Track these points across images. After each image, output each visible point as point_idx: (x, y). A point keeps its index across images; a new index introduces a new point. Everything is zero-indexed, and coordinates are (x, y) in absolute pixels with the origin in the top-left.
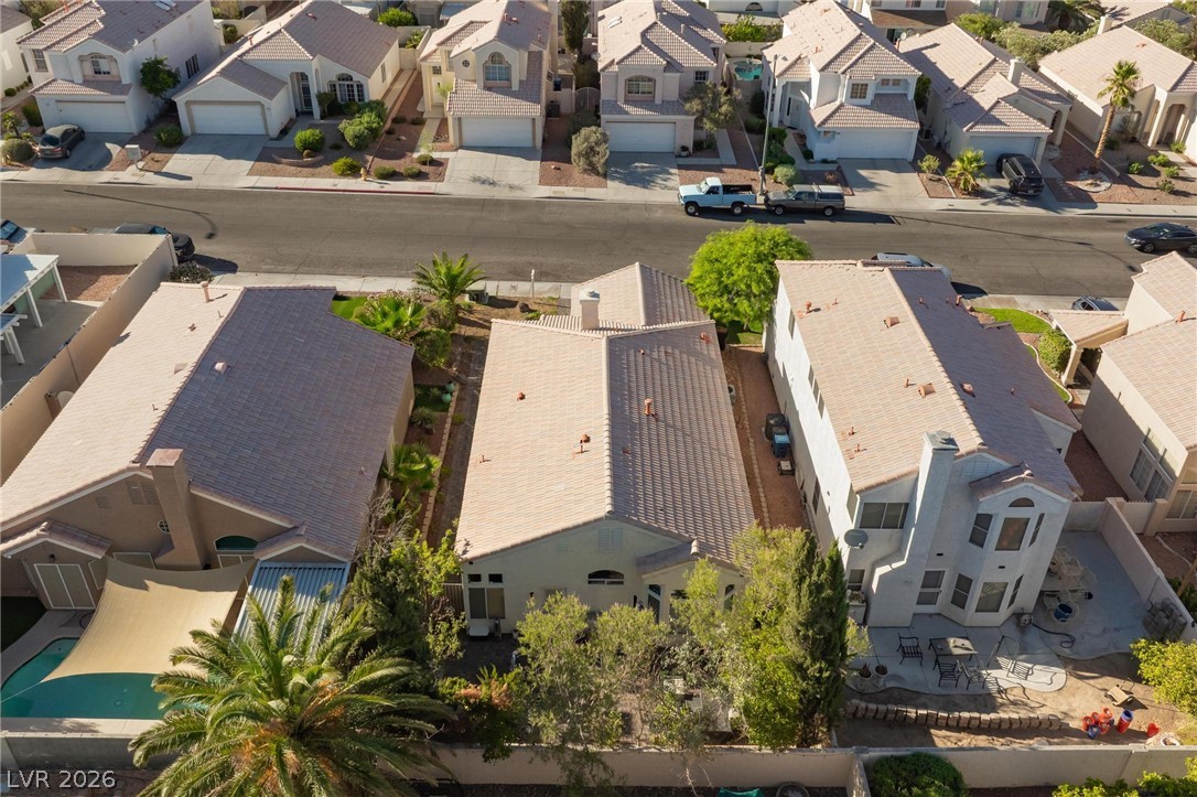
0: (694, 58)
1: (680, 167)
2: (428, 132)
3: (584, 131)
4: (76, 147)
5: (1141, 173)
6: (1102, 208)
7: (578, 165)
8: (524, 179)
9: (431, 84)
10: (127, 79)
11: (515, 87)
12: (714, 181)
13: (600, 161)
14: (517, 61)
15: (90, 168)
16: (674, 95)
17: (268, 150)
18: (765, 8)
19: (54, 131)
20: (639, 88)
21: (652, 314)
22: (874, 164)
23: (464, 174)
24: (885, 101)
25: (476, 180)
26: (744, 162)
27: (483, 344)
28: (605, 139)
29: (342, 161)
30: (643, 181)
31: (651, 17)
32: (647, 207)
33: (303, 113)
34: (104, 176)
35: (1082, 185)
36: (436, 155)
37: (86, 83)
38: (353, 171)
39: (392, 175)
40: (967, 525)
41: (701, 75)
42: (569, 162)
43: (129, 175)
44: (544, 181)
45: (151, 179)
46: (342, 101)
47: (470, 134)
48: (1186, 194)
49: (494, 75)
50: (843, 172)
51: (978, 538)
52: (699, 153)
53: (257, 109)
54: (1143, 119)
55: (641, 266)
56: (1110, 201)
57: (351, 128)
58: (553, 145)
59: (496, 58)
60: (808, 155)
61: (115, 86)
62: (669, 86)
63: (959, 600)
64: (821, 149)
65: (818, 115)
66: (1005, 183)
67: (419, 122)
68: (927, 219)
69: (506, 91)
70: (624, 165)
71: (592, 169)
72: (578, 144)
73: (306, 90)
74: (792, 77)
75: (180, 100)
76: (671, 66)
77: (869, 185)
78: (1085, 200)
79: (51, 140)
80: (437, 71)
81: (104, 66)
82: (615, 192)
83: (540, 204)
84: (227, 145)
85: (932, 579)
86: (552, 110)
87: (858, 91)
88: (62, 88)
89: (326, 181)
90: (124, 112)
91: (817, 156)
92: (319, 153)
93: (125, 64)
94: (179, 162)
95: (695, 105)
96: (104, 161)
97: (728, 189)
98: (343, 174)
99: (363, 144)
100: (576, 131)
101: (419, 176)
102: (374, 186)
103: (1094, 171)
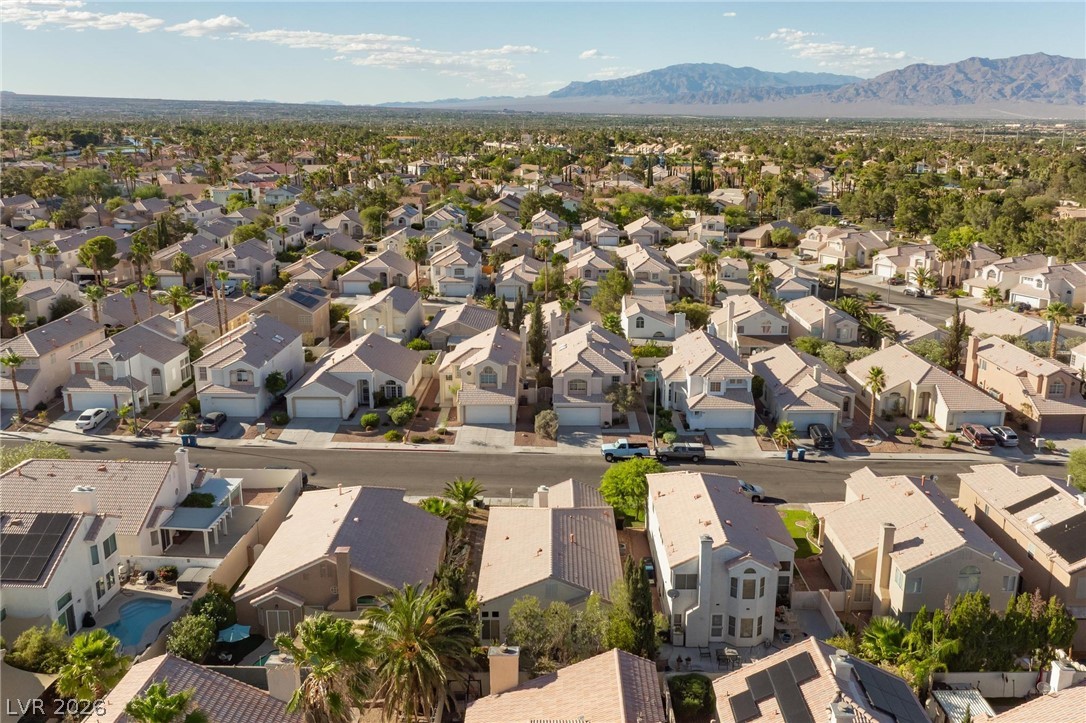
0: (611, 369)
1: (603, 434)
2: (444, 414)
3: (543, 413)
4: (223, 425)
5: (903, 434)
6: (873, 456)
7: (538, 435)
8: (505, 442)
9: (445, 388)
10: (258, 383)
11: (500, 387)
12: (623, 441)
13: (552, 431)
14: (501, 372)
15: (232, 438)
16: (598, 390)
17: (343, 426)
18: (666, 335)
19: (212, 415)
20: (577, 387)
21: (577, 500)
22: (728, 431)
23: (466, 439)
24: (733, 392)
25: (474, 443)
26: (645, 430)
28: (556, 417)
29: (390, 433)
30: (580, 442)
31: (585, 344)
32: (582, 457)
33: (363, 404)
34: (242, 442)
35: (861, 442)
36: (449, 429)
37: (232, 386)
38: (398, 438)
39: (422, 441)
40: (727, 586)
41: (616, 378)
42: (534, 432)
43: (258, 441)
44: (517, 443)
45: (270, 443)
46: (388, 397)
47: (470, 417)
48: (930, 447)
49: (487, 380)
50: (708, 437)
51: (733, 594)
52: (617, 425)
53: (337, 402)
54: (907, 402)
55: (574, 482)
56: (880, 451)
57: (396, 413)
58: (523, 421)
59: (488, 370)
60: (686, 426)
61: (250, 388)
62: (595, 387)
63: (732, 632)
64: (694, 423)
65: (691, 402)
66: (811, 442)
67: (437, 409)
68: (759, 463)
69: (494, 389)
70: (566, 433)
71: (548, 436)
72: (539, 420)
73: (366, 391)
74: (674, 379)
75: (289, 397)
76: (597, 373)
77: (723, 444)
78: (863, 451)
79: (209, 421)
80: (449, 378)
81: (244, 376)
82: (562, 449)
83: (515, 456)
84: (318, 424)
85: (717, 620)
86: (522, 401)
87: (715, 387)
88: (217, 390)
89: (380, 444)
90: (253, 404)
91: (692, 427)
92: (376, 427)
93: (258, 375)
94: (287, 434)
95: (612, 396)
96: (240, 433)
97: (631, 446)
98: (391, 440)
99: (403, 422)
100: (538, 413)
101: (439, 441)
102: (411, 447)
103: (871, 434)
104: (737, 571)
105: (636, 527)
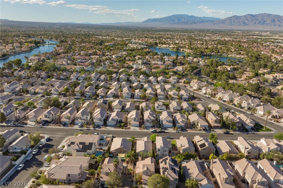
0: (152, 118)
1: (151, 128)
2: (129, 124)
3: (143, 125)
4: (98, 126)
5: (194, 128)
6: (188, 132)
7: (142, 128)
8: (138, 129)
9: (129, 120)
10: (103, 120)
11: (137, 121)
12: (154, 130)
13: (144, 128)
14: (137, 119)
15: (100, 128)
16: (151, 122)
17: (115, 126)
18: (162, 109)
19: (97, 125)
20: (148, 121)
21: (147, 140)
22: (169, 128)
23: (132, 129)
24: (170, 122)
25: (133, 129)
26: (157, 128)
27: (136, 143)
28: (145, 126)
29: (122, 128)
30: (148, 129)
31: (149, 114)
32: (148, 132)
33: (117, 122)
34: (101, 129)
35: (187, 129)
36: (130, 127)
37: (99, 121)
38: (123, 129)
39: (126, 129)
41: (153, 120)
42: (141, 127)
43: (103, 129)
44: (139, 129)
45: (105, 129)
46: (121, 122)
47: (132, 125)
48: (197, 130)
49: (135, 120)
50: (166, 129)
51: (164, 151)
52: (153, 127)
53: (114, 123)
54: (195, 123)
55: (147, 137)
56: (189, 131)
57: (122, 124)
58: (140, 126)
59: (135, 119)
60: (163, 127)
61: (101, 121)
62: (150, 121)
63: (164, 155)
64: (164, 126)
65: (164, 123)
66: (180, 129)
67: (128, 123)
68: (172, 133)
69: (136, 121)
70: (146, 128)
71: (143, 128)
72: (142, 126)
73: (117, 121)
74: (162, 119)
75: (107, 122)
76: (151, 119)
77: (168, 130)
78: (187, 131)
79: (96, 126)
80: (129, 119)
81: (101, 119)
82: (146, 130)
83: (139, 132)
84: (111, 126)
85: (162, 154)
86: (140, 122)
87: (167, 121)
88: (97, 121)
89: (120, 129)
90: (102, 123)
91: (164, 127)
92: (120, 127)
93: (103, 119)
94: (107, 128)
95: (152, 123)
96: (101, 128)
97: (155, 130)
98: (122, 129)
99: (123, 126)
100: (142, 125)
101: (128, 129)
102: (125, 130)
103: (189, 128)
104: (164, 149)
105: (155, 143)
